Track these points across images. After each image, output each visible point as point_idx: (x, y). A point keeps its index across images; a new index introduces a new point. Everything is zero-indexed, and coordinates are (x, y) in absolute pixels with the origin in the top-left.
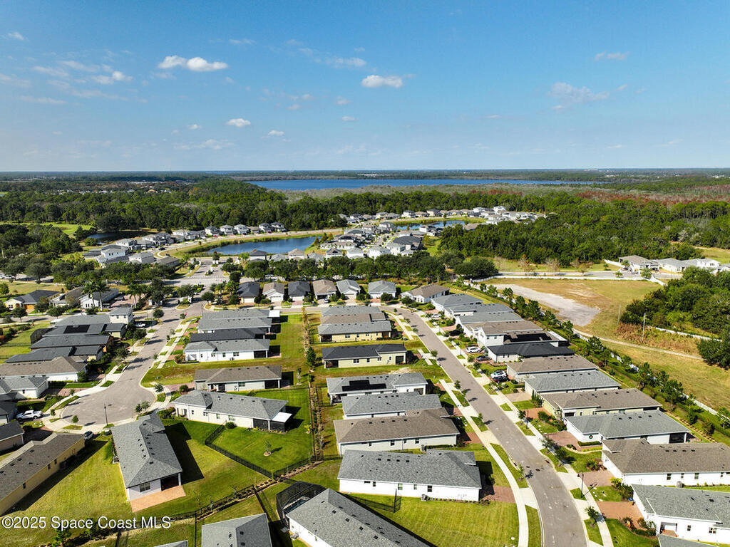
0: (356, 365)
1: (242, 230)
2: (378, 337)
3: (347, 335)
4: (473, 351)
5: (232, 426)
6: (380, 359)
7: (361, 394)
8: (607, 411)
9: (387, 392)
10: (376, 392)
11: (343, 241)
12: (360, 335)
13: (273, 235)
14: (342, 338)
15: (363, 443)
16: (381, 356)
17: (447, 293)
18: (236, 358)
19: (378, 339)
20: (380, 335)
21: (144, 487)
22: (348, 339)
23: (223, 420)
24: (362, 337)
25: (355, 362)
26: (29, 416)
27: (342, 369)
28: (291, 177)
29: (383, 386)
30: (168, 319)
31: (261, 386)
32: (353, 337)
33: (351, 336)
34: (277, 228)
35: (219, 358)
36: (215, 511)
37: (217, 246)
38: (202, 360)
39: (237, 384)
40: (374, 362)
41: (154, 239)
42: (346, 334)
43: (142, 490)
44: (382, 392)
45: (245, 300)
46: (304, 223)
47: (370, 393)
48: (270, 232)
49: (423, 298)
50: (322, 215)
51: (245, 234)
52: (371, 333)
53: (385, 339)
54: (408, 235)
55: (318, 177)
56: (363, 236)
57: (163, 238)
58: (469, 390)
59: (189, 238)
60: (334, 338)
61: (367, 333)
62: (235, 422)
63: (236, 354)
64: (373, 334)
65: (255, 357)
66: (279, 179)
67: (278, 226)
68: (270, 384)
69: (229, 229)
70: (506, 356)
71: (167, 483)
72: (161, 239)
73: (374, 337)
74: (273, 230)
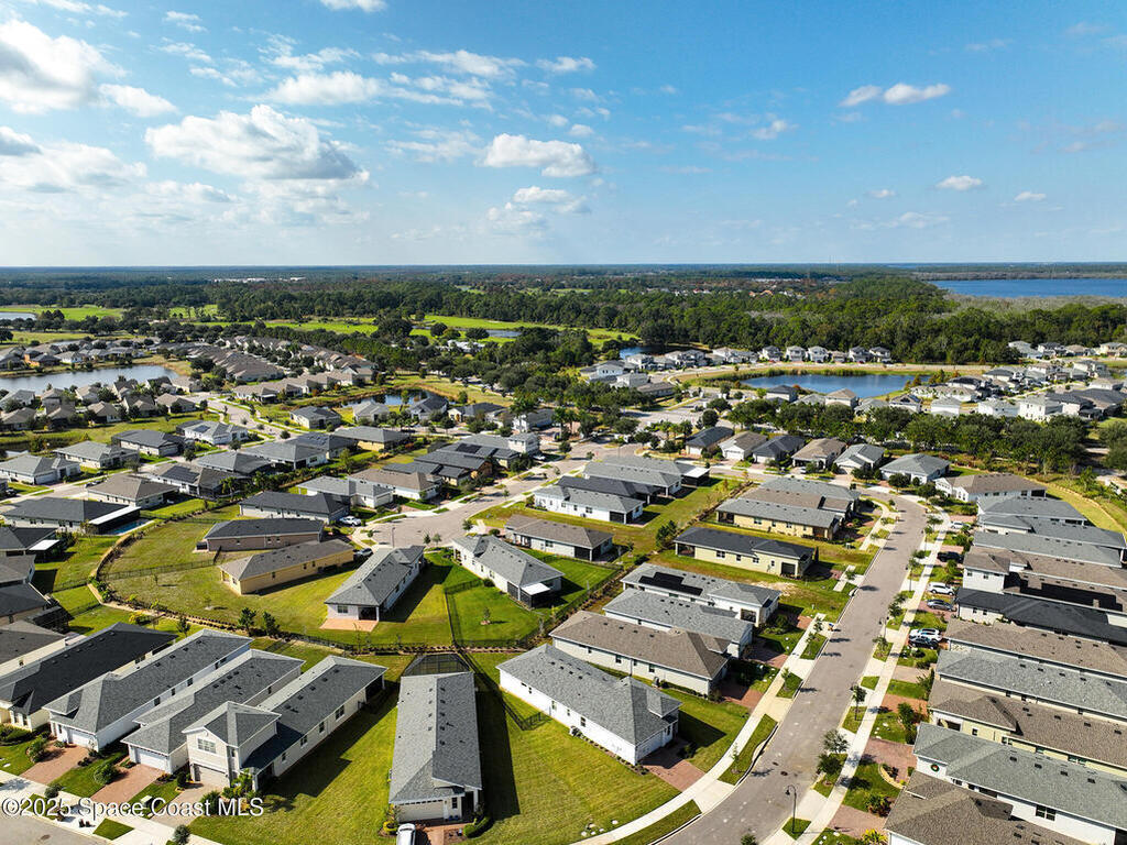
0: (720, 561)
1: (818, 355)
2: (805, 533)
3: (758, 519)
4: (938, 590)
5: (489, 584)
6: (756, 560)
7: (663, 593)
8: (1038, 748)
9: (701, 601)
10: (684, 597)
11: (956, 385)
12: (777, 524)
13: (867, 366)
14: (749, 523)
15: (581, 646)
16: (759, 556)
17: (1039, 493)
18: (589, 516)
19: (805, 536)
20: (809, 531)
21: (342, 609)
22: (757, 526)
23: (484, 575)
24: (780, 527)
25: (718, 556)
26: (350, 522)
27: (698, 560)
28: (1025, 274)
29: (697, 591)
30: (578, 456)
31: (569, 552)
32: (766, 525)
33: (763, 521)
34: (877, 357)
35: (569, 511)
36: (373, 653)
37: (761, 375)
38: (552, 509)
39: (544, 543)
40: (746, 563)
41: (679, 358)
42: (755, 518)
43: (340, 611)
44: (693, 600)
45: (692, 449)
46: (930, 350)
47: (677, 596)
48: (862, 362)
49: (967, 494)
50: (977, 342)
51: (819, 362)
52: (795, 524)
53: (817, 539)
54: (1109, 387)
55: (1085, 275)
56: (1012, 381)
57: (692, 357)
58: (847, 640)
59: (732, 360)
60: (737, 520)
61: (789, 524)
62: (495, 581)
63: (589, 510)
64: (797, 527)
65: (611, 519)
66: (1003, 278)
67: (879, 354)
68: (580, 552)
69: (797, 352)
70: (980, 612)
71: (367, 614)
72: (688, 358)
73: (800, 531)
74: (870, 359)
